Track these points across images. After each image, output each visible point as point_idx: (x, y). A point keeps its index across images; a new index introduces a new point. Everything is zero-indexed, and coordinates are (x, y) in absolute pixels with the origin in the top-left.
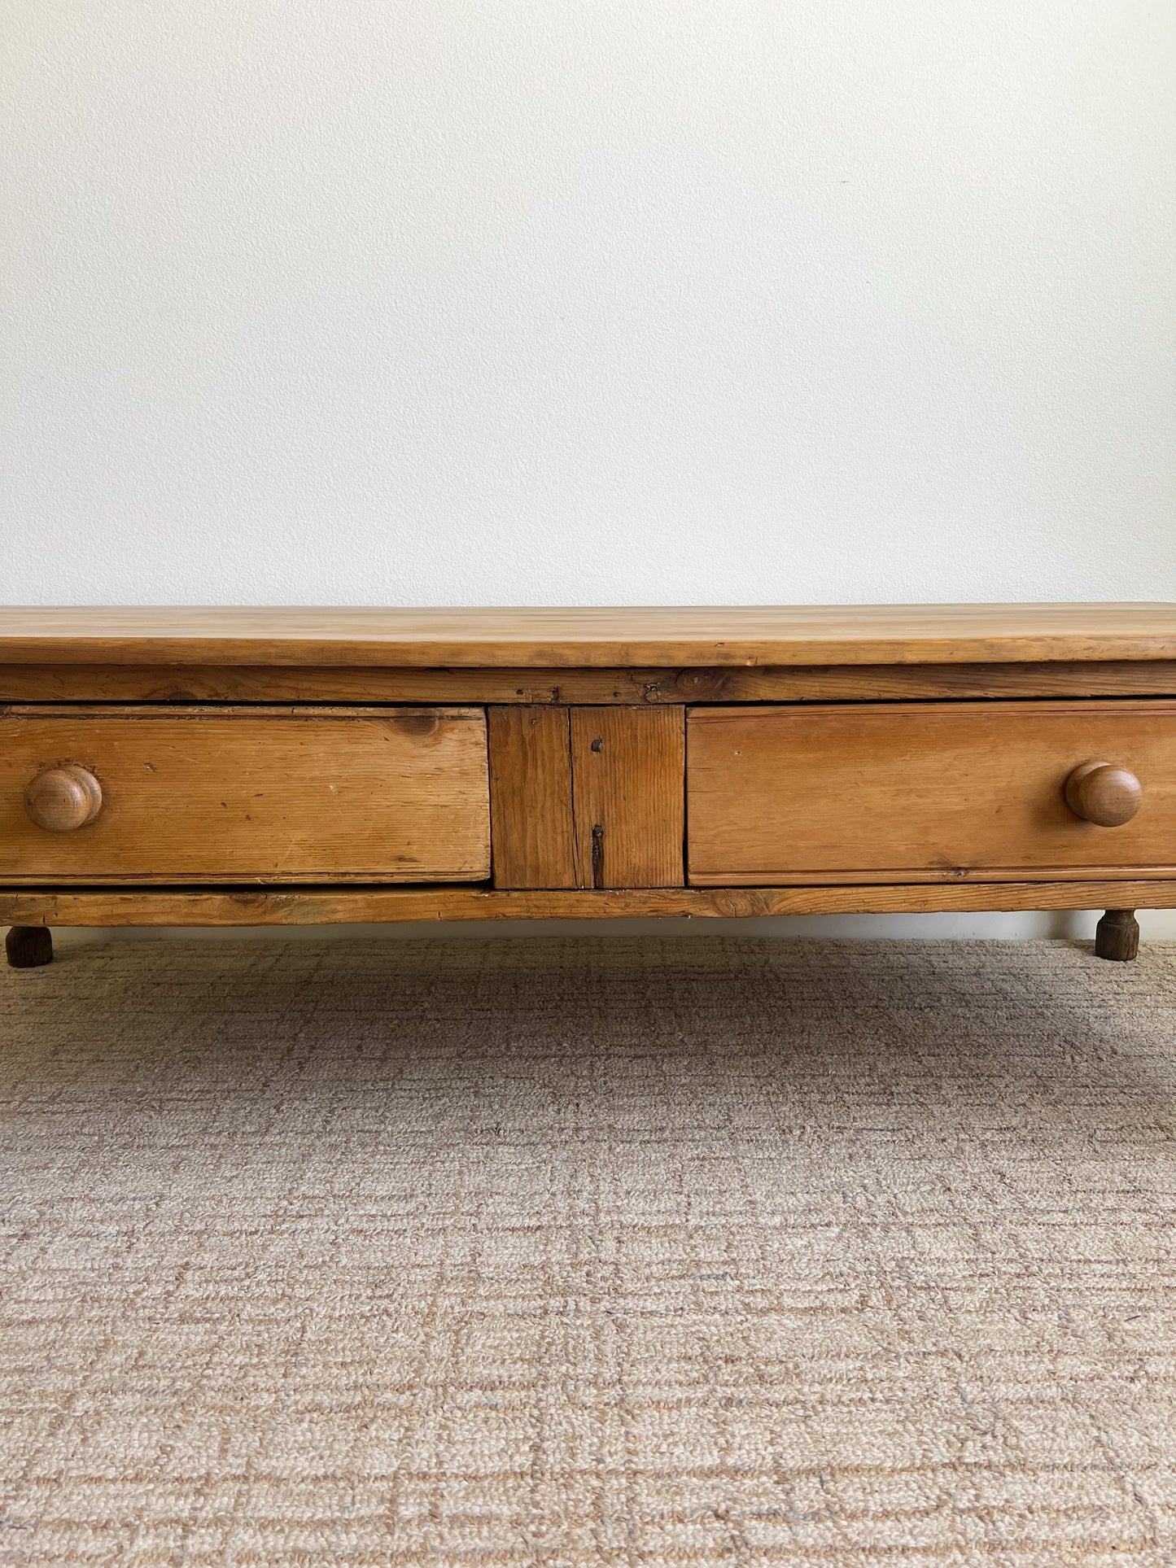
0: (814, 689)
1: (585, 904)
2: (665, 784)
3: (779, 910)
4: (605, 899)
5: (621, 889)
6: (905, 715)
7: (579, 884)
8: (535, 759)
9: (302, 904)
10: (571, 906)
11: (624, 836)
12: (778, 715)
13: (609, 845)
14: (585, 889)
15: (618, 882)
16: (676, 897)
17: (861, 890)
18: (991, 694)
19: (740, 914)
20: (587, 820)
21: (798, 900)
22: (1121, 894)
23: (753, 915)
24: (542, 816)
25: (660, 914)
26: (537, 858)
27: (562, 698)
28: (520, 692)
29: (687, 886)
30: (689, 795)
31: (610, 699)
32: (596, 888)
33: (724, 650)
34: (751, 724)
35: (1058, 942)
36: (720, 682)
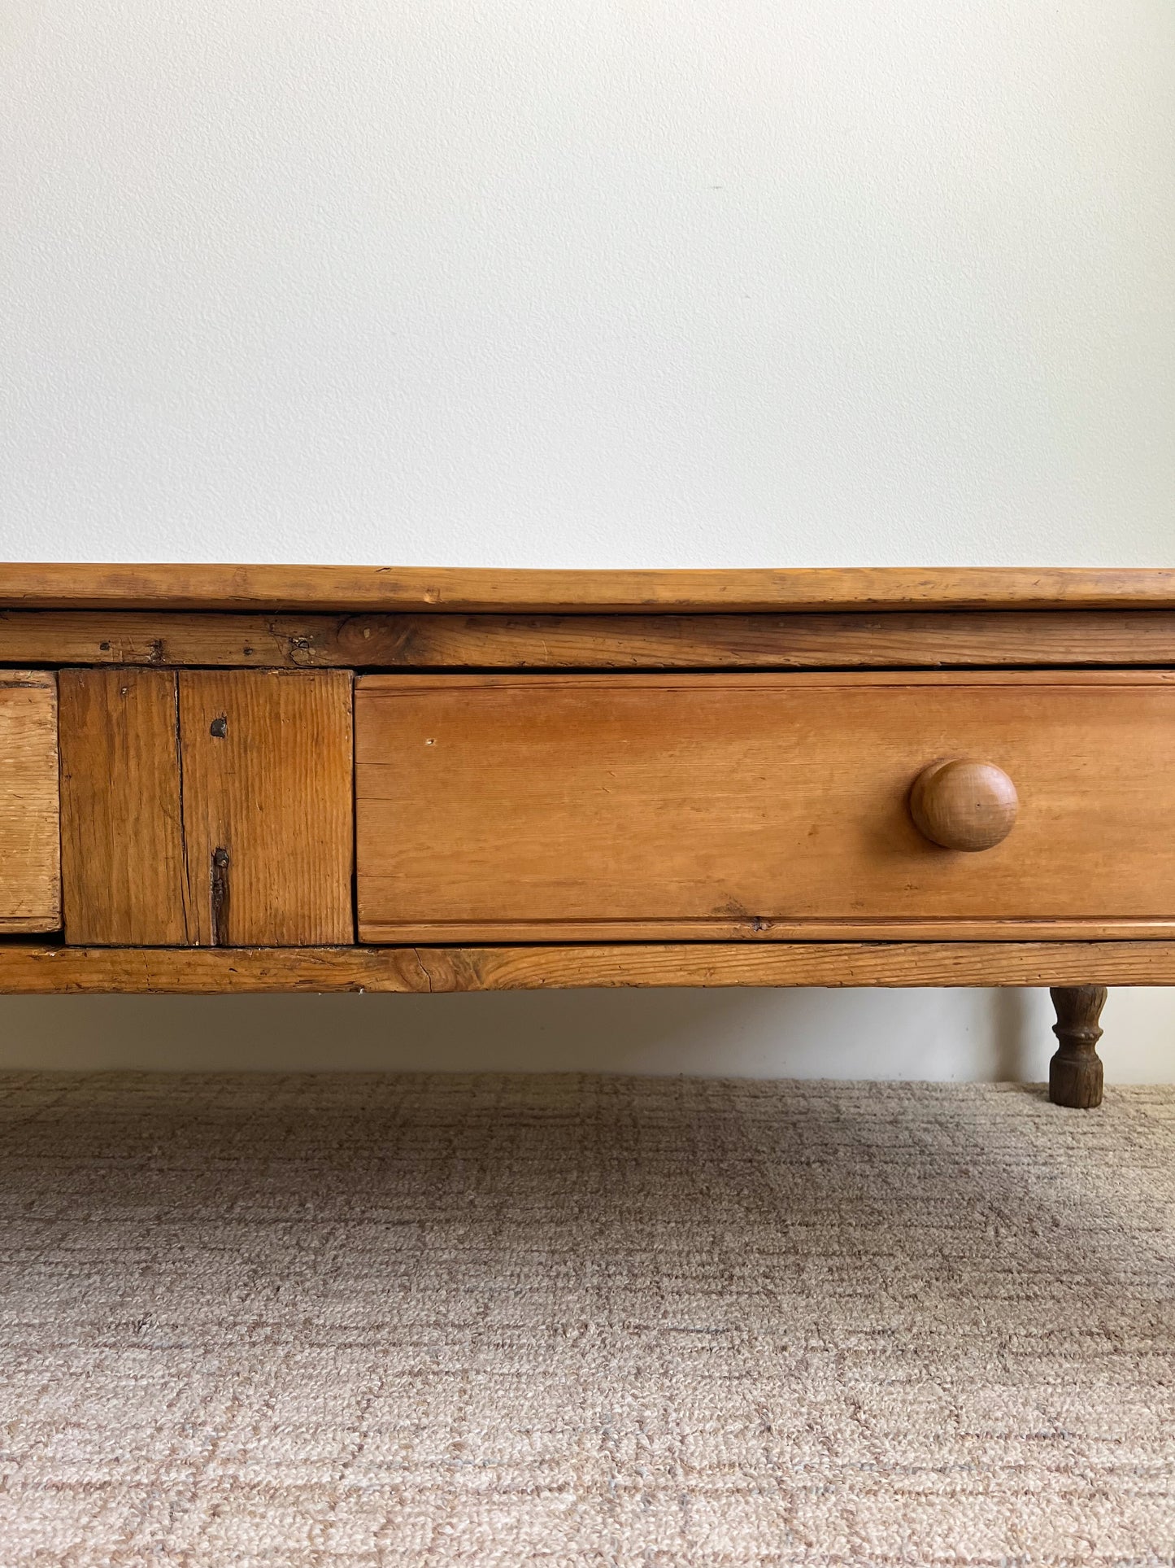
0: (538, 650)
1: (200, 970)
2: (323, 788)
3: (496, 981)
4: (230, 962)
5: (256, 947)
6: (672, 689)
7: (192, 939)
8: (125, 748)
10: (179, 972)
11: (261, 864)
12: (491, 688)
13: (238, 879)
14: (200, 947)
15: (251, 937)
16: (341, 959)
17: (617, 950)
18: (795, 659)
19: (438, 986)
20: (203, 840)
21: (525, 966)
22: (1004, 963)
23: (457, 988)
24: (136, 834)
25: (314, 985)
26: (129, 897)
27: (168, 656)
28: (104, 646)
29: (358, 944)
30: (359, 802)
31: (238, 659)
32: (219, 946)
33: (391, 578)
34: (449, 699)
35: (1004, 1085)
36: (403, 637)
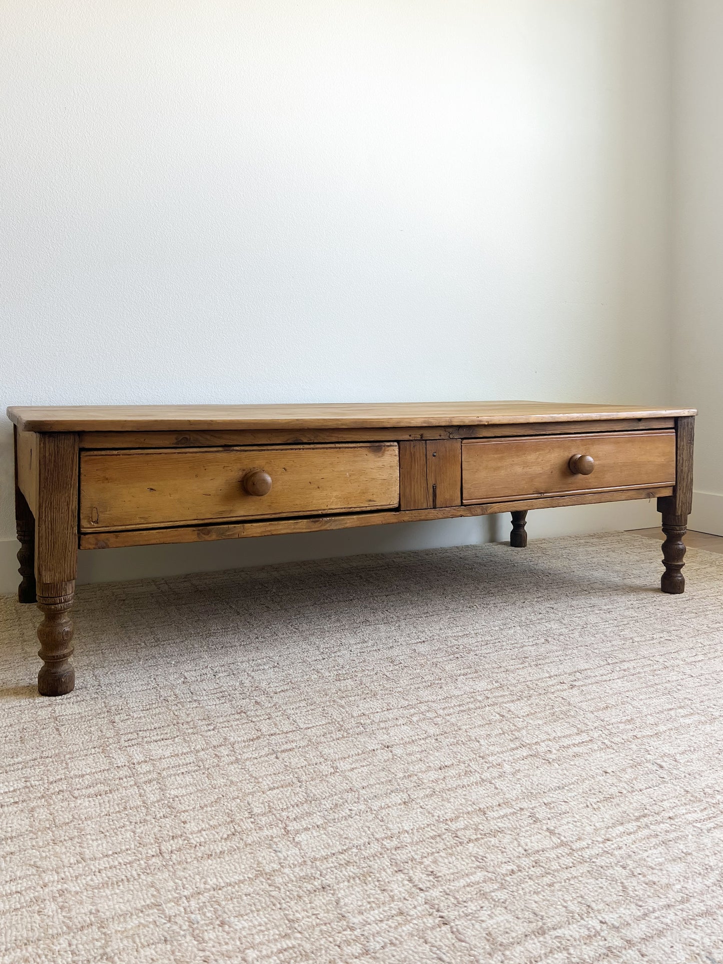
0: (499, 432)
1: (430, 514)
2: (455, 467)
3: (490, 512)
4: (437, 512)
5: (442, 508)
7: (429, 506)
8: (415, 460)
9: (335, 521)
10: (426, 515)
11: (442, 488)
12: (489, 442)
13: (438, 491)
14: (430, 509)
15: (441, 505)
16: (459, 509)
17: (514, 503)
18: (548, 433)
19: (478, 514)
20: (431, 483)
21: (495, 508)
23: (482, 515)
24: (417, 482)
26: (415, 498)
27: (424, 438)
28: (410, 436)
29: (461, 506)
30: (463, 471)
31: (439, 438)
32: (434, 508)
34: (480, 445)
36: (471, 431)
